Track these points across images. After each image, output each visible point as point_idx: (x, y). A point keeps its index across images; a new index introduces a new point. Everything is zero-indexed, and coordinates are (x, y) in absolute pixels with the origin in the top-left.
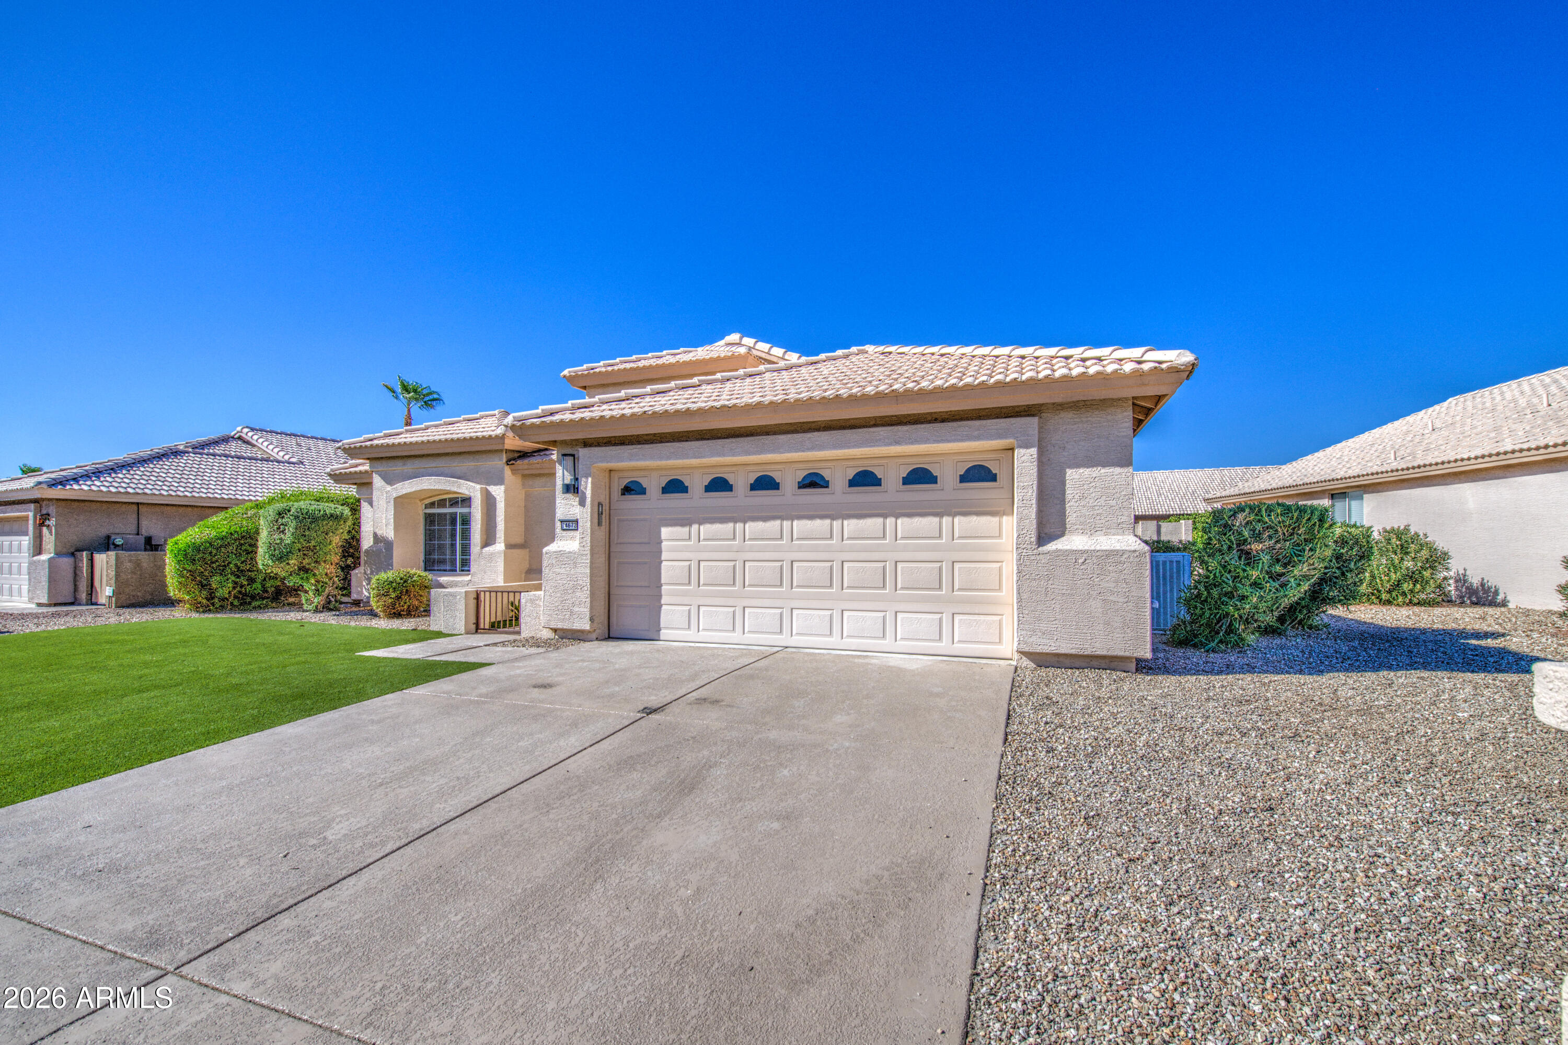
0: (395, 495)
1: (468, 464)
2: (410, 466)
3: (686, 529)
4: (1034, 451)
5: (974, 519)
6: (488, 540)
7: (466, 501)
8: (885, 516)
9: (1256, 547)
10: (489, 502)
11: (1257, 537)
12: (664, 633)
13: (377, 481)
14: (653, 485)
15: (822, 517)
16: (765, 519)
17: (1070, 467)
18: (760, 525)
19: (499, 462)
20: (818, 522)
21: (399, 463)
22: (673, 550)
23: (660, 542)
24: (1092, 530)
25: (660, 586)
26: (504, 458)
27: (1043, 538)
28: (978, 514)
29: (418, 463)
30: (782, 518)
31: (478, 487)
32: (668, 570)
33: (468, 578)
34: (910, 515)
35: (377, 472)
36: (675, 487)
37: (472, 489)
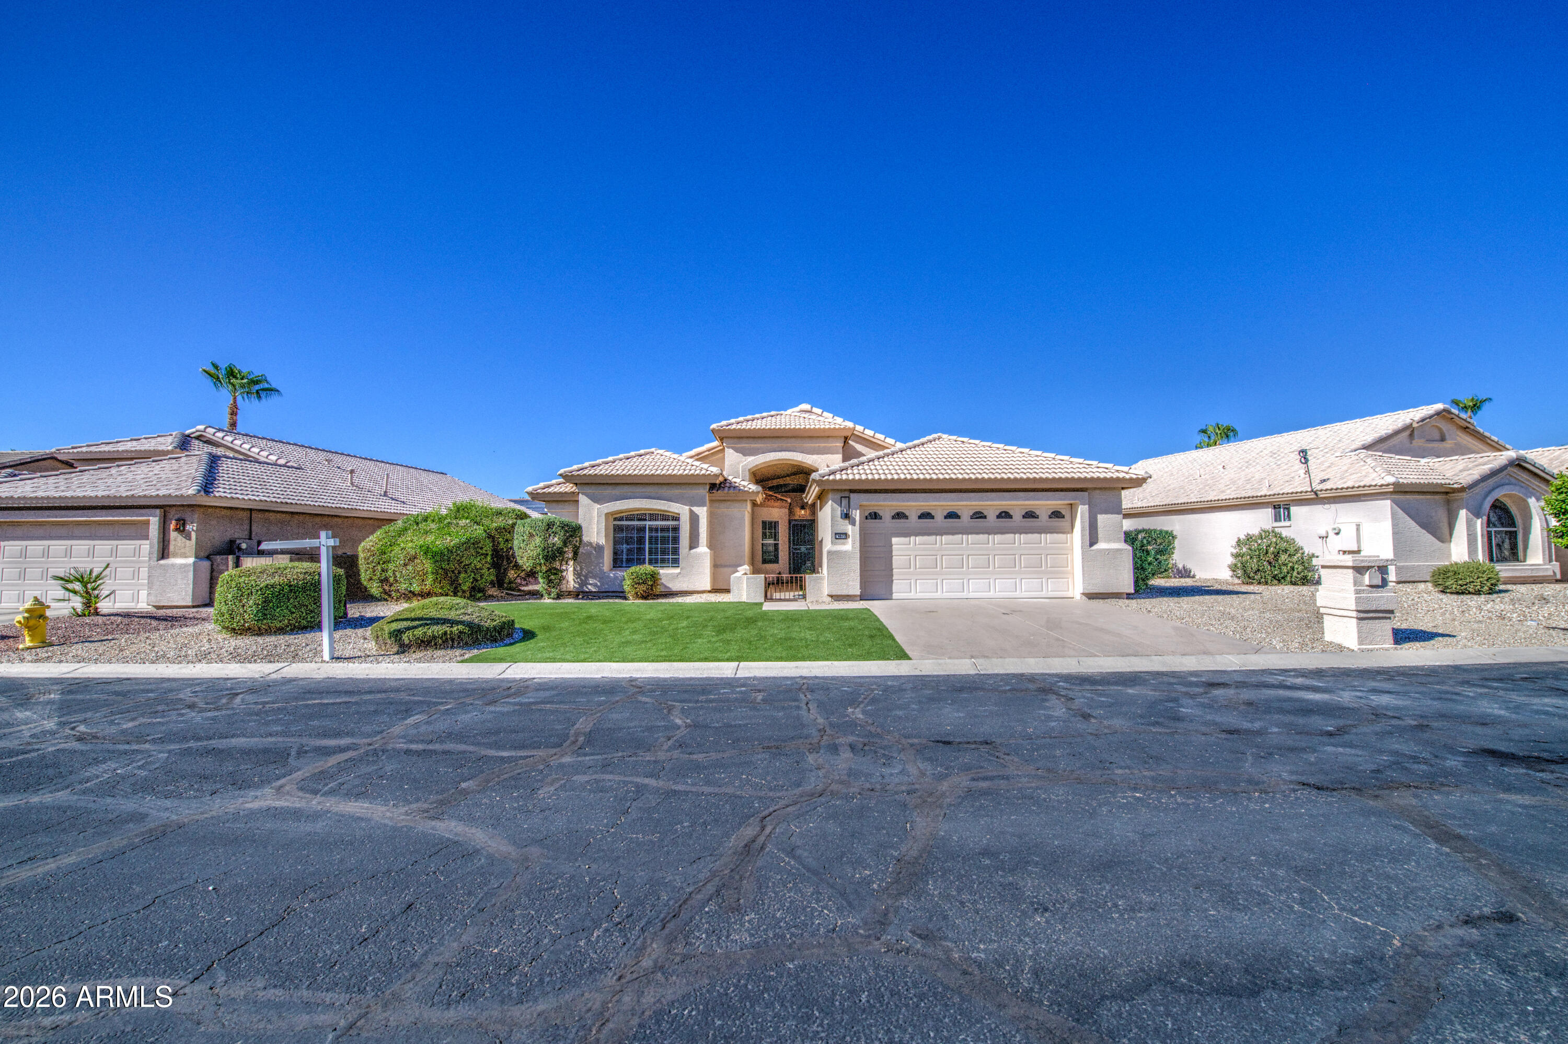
0: (606, 511)
1: (676, 491)
2: (617, 491)
3: (907, 539)
4: (1087, 506)
5: (1055, 535)
6: (694, 544)
7: (676, 518)
8: (1015, 533)
9: (1150, 548)
10: (694, 519)
11: (1149, 543)
12: (895, 596)
13: (583, 499)
14: (887, 515)
15: (983, 533)
16: (953, 534)
17: (1101, 513)
18: (950, 537)
19: (704, 492)
20: (981, 536)
21: (610, 487)
22: (899, 550)
23: (891, 546)
24: (1109, 540)
25: (892, 570)
26: (708, 487)
27: (1091, 545)
28: (1057, 533)
29: (626, 489)
30: (963, 534)
31: (687, 508)
32: (896, 561)
33: (677, 571)
34: (1026, 533)
35: (583, 494)
36: (900, 516)
37: (682, 510)
